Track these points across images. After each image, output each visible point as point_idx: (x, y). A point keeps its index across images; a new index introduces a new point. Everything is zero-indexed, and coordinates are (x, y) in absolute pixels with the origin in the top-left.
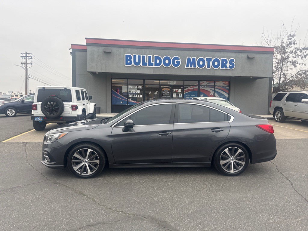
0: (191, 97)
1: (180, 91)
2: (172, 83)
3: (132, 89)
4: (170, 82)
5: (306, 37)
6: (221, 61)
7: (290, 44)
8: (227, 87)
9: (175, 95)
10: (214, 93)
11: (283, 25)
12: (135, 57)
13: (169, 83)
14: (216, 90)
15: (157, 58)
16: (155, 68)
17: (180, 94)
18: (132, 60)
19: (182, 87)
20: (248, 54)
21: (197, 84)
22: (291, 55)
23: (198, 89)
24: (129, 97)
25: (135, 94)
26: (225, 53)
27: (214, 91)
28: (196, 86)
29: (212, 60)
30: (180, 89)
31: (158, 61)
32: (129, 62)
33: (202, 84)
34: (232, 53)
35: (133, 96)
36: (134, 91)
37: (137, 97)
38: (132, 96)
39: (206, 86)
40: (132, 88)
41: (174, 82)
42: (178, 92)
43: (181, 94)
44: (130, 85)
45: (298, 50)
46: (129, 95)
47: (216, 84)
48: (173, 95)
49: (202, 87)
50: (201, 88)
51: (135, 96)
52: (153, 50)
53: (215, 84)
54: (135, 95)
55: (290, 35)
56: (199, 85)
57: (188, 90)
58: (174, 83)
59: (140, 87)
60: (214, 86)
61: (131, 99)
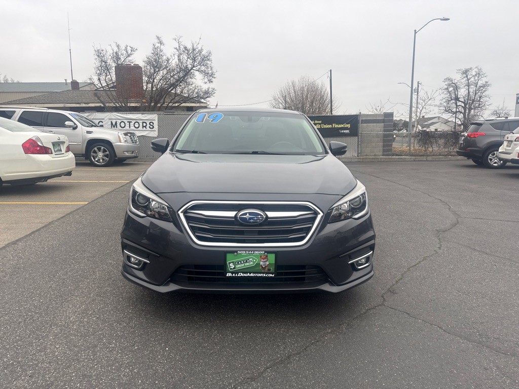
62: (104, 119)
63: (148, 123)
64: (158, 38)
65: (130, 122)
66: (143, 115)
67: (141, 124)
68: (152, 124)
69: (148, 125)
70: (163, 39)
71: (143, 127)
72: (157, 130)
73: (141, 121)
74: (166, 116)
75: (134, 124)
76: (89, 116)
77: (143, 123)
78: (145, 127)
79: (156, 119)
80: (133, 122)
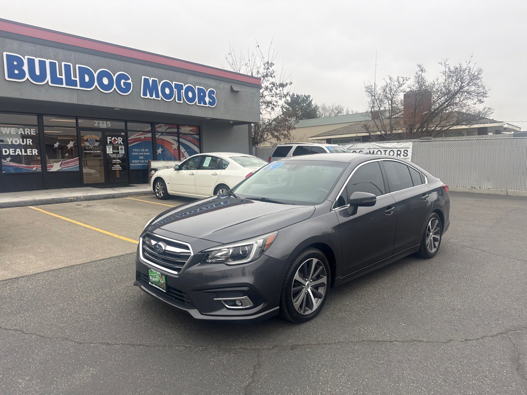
0: (141, 152)
1: (121, 141)
2: (103, 125)
3: (10, 135)
4: (99, 124)
5: (283, 69)
6: (196, 91)
7: (267, 75)
8: (196, 136)
9: (111, 149)
10: (179, 146)
11: (258, 46)
12: (31, 63)
13: (96, 125)
14: (181, 140)
15: (83, 72)
16: (81, 91)
17: (120, 147)
18: (25, 68)
19: (123, 134)
20: (231, 84)
21: (150, 128)
22: (266, 93)
23: (152, 137)
24: (4, 154)
25: (19, 146)
26: (201, 78)
27: (178, 141)
28: (148, 132)
29: (184, 88)
30: (119, 138)
31: (87, 79)
32: (16, 72)
33: (159, 130)
34: (211, 80)
35: (15, 151)
36: (16, 142)
37: (23, 154)
38: (11, 152)
39: (166, 133)
40: (10, 133)
41: (107, 123)
42: (116, 142)
43: (123, 147)
44: (4, 127)
45: (274, 86)
46: (4, 150)
47: (180, 131)
48: (108, 149)
49: (159, 134)
50: (157, 136)
51: (18, 152)
52: (73, 52)
53: (178, 130)
54: (18, 150)
55: (268, 63)
56: (153, 131)
57: (135, 140)
58: (107, 125)
59: (33, 132)
60: (178, 134)
61: (9, 159)
62: (363, 149)
63: (402, 151)
64: (419, 66)
65: (385, 151)
66: (399, 144)
67: (396, 152)
68: (406, 152)
69: (402, 153)
70: (425, 67)
71: (397, 155)
72: (410, 158)
73: (396, 150)
74: (421, 143)
75: (390, 152)
76: (352, 146)
77: (398, 151)
78: (400, 155)
79: (411, 147)
80: (389, 150)
